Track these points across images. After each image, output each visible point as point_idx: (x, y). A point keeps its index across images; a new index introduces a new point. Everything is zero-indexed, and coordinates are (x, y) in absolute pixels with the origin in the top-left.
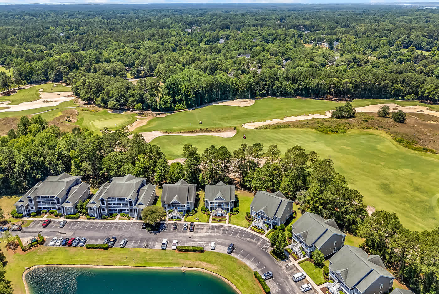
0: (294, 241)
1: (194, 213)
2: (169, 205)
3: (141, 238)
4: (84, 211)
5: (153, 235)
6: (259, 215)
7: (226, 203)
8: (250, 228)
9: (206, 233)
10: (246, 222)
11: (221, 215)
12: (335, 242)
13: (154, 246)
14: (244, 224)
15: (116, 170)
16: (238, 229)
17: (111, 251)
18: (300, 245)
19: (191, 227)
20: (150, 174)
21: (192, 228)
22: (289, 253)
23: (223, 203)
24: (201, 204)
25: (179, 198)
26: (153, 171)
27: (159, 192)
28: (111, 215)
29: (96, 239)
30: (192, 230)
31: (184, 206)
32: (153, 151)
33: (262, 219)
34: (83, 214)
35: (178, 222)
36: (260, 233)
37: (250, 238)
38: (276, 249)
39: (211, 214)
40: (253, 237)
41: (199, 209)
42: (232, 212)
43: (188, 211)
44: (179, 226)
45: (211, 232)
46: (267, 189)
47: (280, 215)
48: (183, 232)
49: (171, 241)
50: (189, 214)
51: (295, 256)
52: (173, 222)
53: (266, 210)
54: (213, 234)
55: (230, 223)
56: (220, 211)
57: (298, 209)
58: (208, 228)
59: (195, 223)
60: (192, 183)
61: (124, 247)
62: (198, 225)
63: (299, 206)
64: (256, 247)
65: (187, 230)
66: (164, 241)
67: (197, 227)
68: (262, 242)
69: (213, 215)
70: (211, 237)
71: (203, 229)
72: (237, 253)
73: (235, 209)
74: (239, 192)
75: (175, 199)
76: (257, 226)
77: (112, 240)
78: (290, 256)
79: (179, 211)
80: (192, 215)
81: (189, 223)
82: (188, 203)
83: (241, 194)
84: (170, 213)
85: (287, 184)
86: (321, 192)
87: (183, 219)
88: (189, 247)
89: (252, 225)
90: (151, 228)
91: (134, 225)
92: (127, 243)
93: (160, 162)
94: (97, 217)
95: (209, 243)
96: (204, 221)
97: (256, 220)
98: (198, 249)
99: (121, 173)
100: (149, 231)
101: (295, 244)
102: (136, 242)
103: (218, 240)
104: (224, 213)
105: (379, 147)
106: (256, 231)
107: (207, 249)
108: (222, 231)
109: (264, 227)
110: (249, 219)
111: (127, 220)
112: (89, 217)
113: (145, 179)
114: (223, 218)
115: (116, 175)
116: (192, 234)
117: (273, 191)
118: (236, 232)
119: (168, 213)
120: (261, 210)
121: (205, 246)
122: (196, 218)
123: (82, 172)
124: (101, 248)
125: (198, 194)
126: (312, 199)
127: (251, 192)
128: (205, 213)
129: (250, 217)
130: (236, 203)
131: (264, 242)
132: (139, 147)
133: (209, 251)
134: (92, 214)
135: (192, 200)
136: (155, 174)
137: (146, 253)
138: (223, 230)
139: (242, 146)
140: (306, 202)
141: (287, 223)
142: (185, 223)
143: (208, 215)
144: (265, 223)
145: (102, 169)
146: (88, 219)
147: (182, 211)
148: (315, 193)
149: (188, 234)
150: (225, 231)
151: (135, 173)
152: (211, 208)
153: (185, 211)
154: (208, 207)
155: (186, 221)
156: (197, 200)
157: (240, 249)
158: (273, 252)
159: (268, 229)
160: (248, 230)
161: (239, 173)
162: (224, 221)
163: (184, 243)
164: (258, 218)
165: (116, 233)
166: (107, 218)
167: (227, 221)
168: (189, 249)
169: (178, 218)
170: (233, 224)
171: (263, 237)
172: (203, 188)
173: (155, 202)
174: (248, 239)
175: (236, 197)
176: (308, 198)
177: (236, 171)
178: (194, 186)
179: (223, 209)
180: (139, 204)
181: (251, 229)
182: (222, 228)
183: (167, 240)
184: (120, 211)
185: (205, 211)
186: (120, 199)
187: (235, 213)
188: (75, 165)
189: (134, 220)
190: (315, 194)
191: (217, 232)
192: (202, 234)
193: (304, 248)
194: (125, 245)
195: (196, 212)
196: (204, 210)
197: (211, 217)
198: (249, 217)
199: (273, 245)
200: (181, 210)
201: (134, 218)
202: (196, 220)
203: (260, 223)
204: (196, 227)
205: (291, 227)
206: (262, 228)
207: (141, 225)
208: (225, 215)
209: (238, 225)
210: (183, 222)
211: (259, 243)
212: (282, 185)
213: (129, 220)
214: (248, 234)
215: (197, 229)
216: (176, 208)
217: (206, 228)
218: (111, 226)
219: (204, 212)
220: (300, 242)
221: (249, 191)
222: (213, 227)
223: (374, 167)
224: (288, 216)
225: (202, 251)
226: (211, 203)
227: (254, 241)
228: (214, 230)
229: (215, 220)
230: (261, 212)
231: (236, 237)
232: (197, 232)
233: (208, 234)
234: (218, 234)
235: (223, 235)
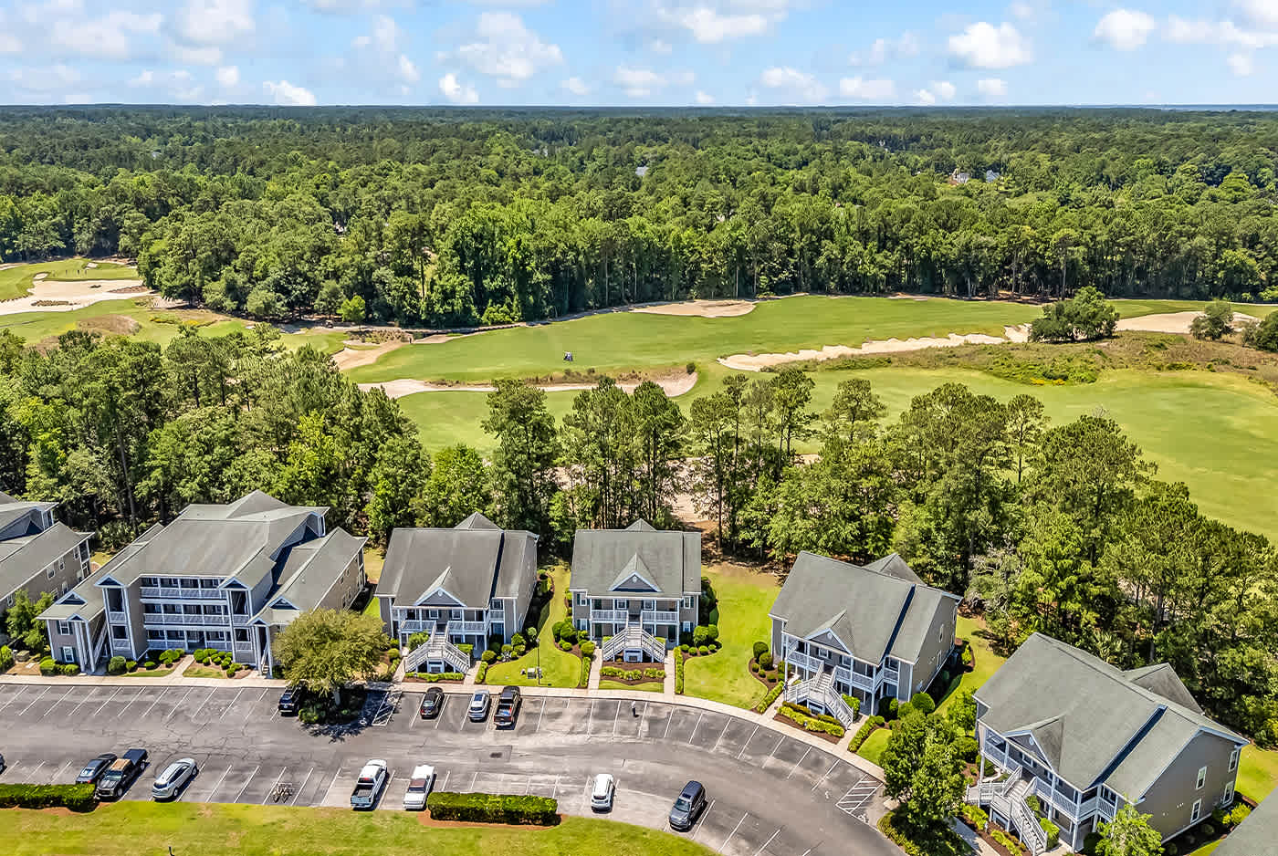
0: (990, 771)
1: (523, 648)
2: (411, 615)
3: (264, 755)
4: (32, 637)
5: (324, 745)
6: (815, 652)
7: (662, 606)
8: (772, 712)
9: (571, 732)
10: (752, 687)
11: (640, 658)
12: (1202, 773)
13: (321, 794)
14: (746, 697)
15: (206, 475)
16: (719, 719)
17: (108, 819)
18: (1024, 789)
19: (504, 704)
20: (348, 495)
21: (508, 710)
22: (973, 827)
23: (649, 606)
24: (557, 613)
25: (457, 584)
26: (363, 486)
27: (374, 566)
28: (153, 659)
29: (54, 764)
30: (507, 719)
31: (480, 616)
32: (365, 406)
33: (828, 669)
34: (32, 654)
35: (448, 688)
36: (820, 733)
37: (778, 756)
38: (913, 805)
39: (598, 652)
40: (790, 751)
41: (546, 636)
42: (691, 645)
43: (496, 639)
44: (449, 706)
45: (596, 731)
46: (836, 550)
47: (910, 650)
48: (467, 730)
49: (405, 771)
50: (499, 653)
51: (1006, 842)
52: (424, 687)
53: (845, 628)
54: (602, 737)
55: (680, 691)
56: (635, 639)
57: (974, 634)
58: (584, 710)
59: (524, 691)
60: (518, 524)
61: (172, 799)
62: (536, 701)
63: (978, 623)
64: (810, 799)
65: (484, 720)
66: (369, 772)
67: (532, 709)
68: (836, 775)
69: (607, 656)
70: (595, 752)
71: (558, 715)
72: (721, 829)
73: (700, 632)
74: (715, 569)
75: (437, 587)
76: (804, 703)
77: (120, 764)
78: (978, 840)
79: (456, 640)
80: (515, 658)
81: (500, 689)
82: (498, 605)
83: (728, 579)
84: (414, 646)
85: (922, 531)
86: (1092, 552)
87: (473, 673)
88: (486, 796)
89: (780, 700)
90: (318, 711)
91: (247, 699)
92: (191, 778)
93: (390, 449)
94: (88, 667)
95: (583, 778)
96: (565, 683)
97: (796, 676)
98: (531, 809)
99: (228, 488)
100: (309, 723)
101: (1003, 785)
102: (238, 776)
103: (627, 766)
104: (655, 646)
106: (802, 727)
107: (576, 806)
108: (644, 725)
109: (840, 707)
110: (769, 674)
111: (219, 675)
112: (50, 663)
113: (320, 511)
114: (649, 670)
115: (205, 497)
116: (507, 739)
117: (863, 559)
118: (709, 731)
119: (405, 651)
120: (825, 628)
121: (568, 794)
122: (532, 670)
123: (64, 489)
124: (57, 802)
125: (543, 577)
126: (1051, 582)
127: (764, 570)
128: (569, 650)
129: (768, 667)
130: (707, 607)
131: (844, 776)
132: (305, 387)
133: (580, 820)
134: (68, 650)
135: (515, 592)
136: (370, 496)
137: (271, 831)
138: (653, 722)
139: (725, 382)
140: (1012, 599)
141: (939, 689)
142: (476, 689)
143: (585, 655)
144: (840, 688)
145: (144, 473)
146: (44, 672)
147: (469, 639)
148: (1064, 552)
149: (490, 737)
150: (660, 727)
151: (281, 486)
152: (598, 627)
153: (480, 638)
154: (583, 622)
155: (482, 682)
156: (540, 600)
157: (735, 811)
158: (898, 821)
159: (857, 718)
160: (767, 720)
161: (716, 497)
162: (653, 680)
163: (468, 777)
164: (807, 667)
165: (152, 734)
166: (133, 669)
167: (670, 683)
168: (487, 807)
169: (449, 668)
170: (699, 694)
171: (840, 750)
172: (566, 552)
174: (769, 761)
175: (705, 585)
176: (1026, 576)
177: (700, 488)
178: (523, 541)
179: (648, 629)
180: (274, 607)
181: (780, 717)
182: (648, 713)
183: (383, 764)
184: (198, 641)
185: (573, 640)
186: (195, 583)
187: (703, 648)
188: (43, 460)
189: (255, 680)
190: (1060, 557)
191: (623, 732)
192: (554, 736)
193: (1050, 801)
194: (181, 789)
195: (531, 644)
196: (568, 639)
197: (597, 666)
198: (764, 665)
199: (895, 786)
200: (463, 632)
201: (252, 668)
202: (531, 675)
203: (820, 690)
204: (527, 706)
205: (968, 702)
206: (828, 713)
207: (273, 703)
208: (657, 655)
209: (721, 698)
210: (470, 685)
211: (823, 781)
212: (899, 535)
213: (231, 676)
214: (765, 740)
215: (529, 715)
216: (441, 628)
217: (571, 710)
218: (141, 706)
219: (567, 645)
220: (1027, 775)
221: (756, 565)
222: (605, 710)
223: (1243, 485)
224: (937, 661)
225: (550, 818)
226: (598, 605)
227: (795, 769)
228: (608, 723)
229: (613, 676)
230: (821, 639)
231: (711, 751)
232: (530, 731)
233: (578, 739)
234: (628, 739)
235: (651, 742)
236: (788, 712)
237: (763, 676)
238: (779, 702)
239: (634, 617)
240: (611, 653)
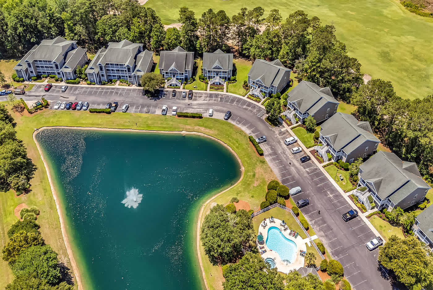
0: (289, 109)
1: (192, 81)
2: (167, 73)
3: (141, 103)
4: (83, 76)
5: (153, 102)
6: (257, 84)
7: (223, 72)
8: (246, 96)
9: (204, 100)
10: (243, 90)
11: (218, 84)
12: (329, 109)
13: (155, 112)
14: (241, 93)
15: (111, 34)
16: (235, 98)
17: (113, 115)
18: (294, 112)
19: (189, 94)
20: (146, 39)
21: (191, 95)
22: (283, 119)
23: (221, 72)
24: (199, 73)
25: (177, 66)
26: (150, 37)
27: (156, 59)
28: (110, 81)
29: (99, 104)
30: (190, 97)
31: (182, 74)
32: (148, 14)
33: (259, 87)
34: (83, 79)
35: (177, 90)
36: (256, 101)
37: (247, 106)
38: (270, 116)
39: (209, 82)
40: (249, 105)
41: (197, 78)
42: (230, 81)
43: (186, 79)
44: (177, 94)
45: (209, 100)
46: (265, 57)
47: (276, 84)
48: (182, 99)
49: (171, 108)
50: (187, 82)
51: (288, 122)
52: (172, 90)
53: (263, 79)
54: (211, 102)
55: (227, 92)
56: (217, 80)
57: (295, 78)
58: (206, 96)
59: (194, 91)
60: (189, 50)
61: (126, 112)
62: (196, 93)
63: (296, 75)
64: (252, 114)
65: (185, 97)
66: (164, 108)
68: (258, 110)
70: (209, 104)
71: (201, 97)
72: (234, 120)
73: (232, 78)
74: (237, 60)
75: (173, 67)
76: (253, 95)
77: (114, 105)
78: (283, 122)
79: (177, 79)
80: (191, 83)
81: (188, 91)
82: (186, 71)
83: (240, 62)
84: (168, 80)
85: (286, 52)
86: (320, 61)
87: (182, 87)
88: (188, 113)
89: (249, 93)
90: (151, 94)
91: (134, 91)
92: (128, 108)
93: (156, 27)
94: (97, 83)
95: (207, 110)
96: (202, 89)
97: (253, 88)
98: (197, 116)
99: (117, 38)
100: (149, 97)
101: (290, 112)
102: (137, 108)
103: (216, 107)
104: (222, 81)
105: (385, 12)
106: (252, 100)
107: (206, 115)
108: (219, 99)
109: (261, 96)
110: (247, 88)
111: (126, 86)
112: (89, 82)
113: (142, 45)
114: (220, 87)
115: (112, 40)
116: (191, 101)
117: (271, 59)
118: (233, 100)
119: (166, 81)
120: (259, 79)
121: (204, 113)
122: (195, 86)
123: (76, 36)
124: (103, 112)
125: (195, 62)
126: (310, 68)
127: (249, 61)
128: (203, 82)
129: (247, 86)
130: (234, 72)
131: (260, 109)
132: (133, 10)
133: (207, 118)
134: (92, 79)
135: (190, 68)
136: (152, 40)
137: (147, 118)
138: (221, 98)
139: (241, 10)
140: (303, 70)
141: (283, 92)
142: (183, 90)
143: (206, 83)
144: (261, 91)
145: (96, 33)
146: (88, 84)
147: (180, 79)
148: (314, 61)
149: (187, 101)
150: (223, 99)
151: (131, 38)
152: (209, 77)
153: (183, 79)
154: (206, 75)
155: (184, 89)
156: (195, 68)
157: (237, 116)
158: (268, 119)
159: (264, 98)
160: (245, 98)
161: (238, 41)
162: (221, 89)
163: (184, 109)
164: (255, 87)
165: (118, 99)
166: (107, 84)
167: (225, 90)
168: (189, 115)
169: (176, 85)
170: (231, 92)
171: (259, 104)
172: (201, 56)
173: (153, 69)
174: (245, 107)
175: (234, 65)
176: (306, 66)
177: (235, 38)
178: (191, 54)
179: (220, 77)
180: (137, 71)
181: (248, 98)
182: (220, 96)
183: (166, 106)
184: (119, 77)
185: (203, 79)
186: (118, 65)
187: (233, 82)
188: (69, 29)
189: (134, 87)
190: (313, 62)
191: (215, 100)
192: (200, 101)
193: (298, 115)
194: (127, 110)
195: (194, 80)
196: (202, 79)
197: (209, 85)
198: (246, 86)
199: (268, 112)
200: (179, 77)
201: (133, 84)
202: (195, 88)
203: (257, 92)
204: (194, 94)
205: (286, 95)
206: (258, 97)
207: (140, 92)
208: (222, 83)
209: (235, 93)
210: (182, 89)
211: (255, 111)
212: (281, 53)
213: (129, 86)
214: (244, 102)
215: (195, 96)
216: (174, 76)
217: (204, 95)
218: (112, 92)
219: (202, 80)
220: (295, 109)
221: (247, 59)
222: (211, 96)
224: (285, 85)
225: (201, 117)
226: (209, 71)
227: (250, 108)
228: (212, 98)
229: (212, 88)
230: (258, 81)
231: (233, 105)
232: (195, 100)
233: (206, 102)
234: (216, 102)
235: (221, 102)
236: (250, 96)
237: (245, 88)
238: (248, 94)
239: (217, 74)
240: (212, 83)
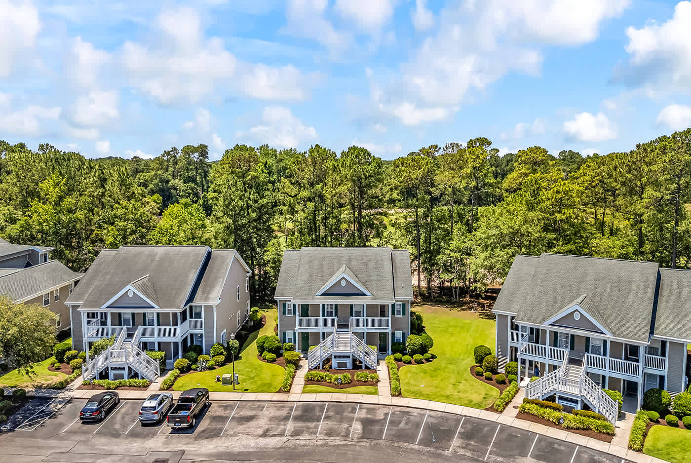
6: (557, 339)
8: (512, 410)
9: (265, 435)
10: (480, 389)
11: (349, 365)
14: (477, 398)
16: (446, 417)
19: (183, 404)
23: (359, 311)
30: (186, 421)
33: (575, 360)
35: (126, 394)
36: (585, 430)
39: (304, 360)
41: (250, 350)
42: (404, 354)
44: (120, 411)
45: (296, 433)
48: (134, 435)
50: (195, 361)
52: (100, 393)
54: (303, 440)
55: (397, 393)
56: (344, 345)
58: (284, 413)
59: (213, 396)
62: (227, 405)
67: (220, 412)
69: (313, 365)
70: (291, 454)
71: (250, 419)
73: (414, 340)
75: (129, 288)
76: (552, 399)
79: (145, 346)
80: (211, 368)
87: (160, 380)
96: (265, 388)
104: (368, 353)
106: (557, 424)
108: (357, 427)
109: (599, 400)
110: (496, 377)
114: (360, 374)
116: (181, 443)
120: (572, 305)
122: (228, 379)
129: (494, 370)
138: (367, 423)
142: (160, 394)
143: (289, 365)
147: (162, 347)
149: (160, 442)
150: (377, 428)
152: (305, 337)
153: (174, 346)
154: (289, 334)
155: (169, 389)
160: (509, 418)
162: (365, 383)
164: (547, 360)
167: (384, 387)
169: (133, 375)
170: (418, 395)
171: (619, 449)
181: (523, 414)
182: (362, 414)
185: (278, 351)
187: (417, 357)
191: (330, 433)
192: (242, 439)
195: (233, 357)
196: (273, 350)
197: (302, 374)
198: (489, 368)
200: (155, 339)
202: (226, 382)
203: (570, 382)
204: (214, 411)
206: (586, 407)
208: (371, 361)
209: (448, 399)
210: (157, 391)
214: (514, 439)
215: (215, 418)
216: (130, 333)
217: (268, 413)
221: (455, 307)
222: (308, 413)
226: (305, 311)
228: (312, 425)
229: (320, 381)
230: (567, 321)
231: (448, 453)
232: (212, 434)
233: (272, 442)
234: (336, 441)
235: (366, 443)
236: (534, 409)
237: (490, 379)
238: (519, 400)
239: (343, 326)
240: (319, 361)
